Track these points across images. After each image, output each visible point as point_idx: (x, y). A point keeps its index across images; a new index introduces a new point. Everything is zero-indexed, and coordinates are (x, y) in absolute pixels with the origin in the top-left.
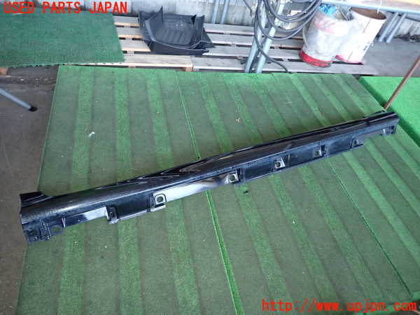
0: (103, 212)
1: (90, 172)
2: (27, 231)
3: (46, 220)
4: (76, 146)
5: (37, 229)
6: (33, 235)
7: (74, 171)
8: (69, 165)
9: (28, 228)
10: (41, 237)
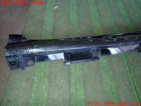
0: (61, 56)
1: (54, 29)
2: (10, 62)
3: (24, 56)
4: (47, 12)
5: (17, 61)
6: (14, 65)
7: (45, 27)
8: (42, 22)
9: (11, 60)
10: (19, 66)
